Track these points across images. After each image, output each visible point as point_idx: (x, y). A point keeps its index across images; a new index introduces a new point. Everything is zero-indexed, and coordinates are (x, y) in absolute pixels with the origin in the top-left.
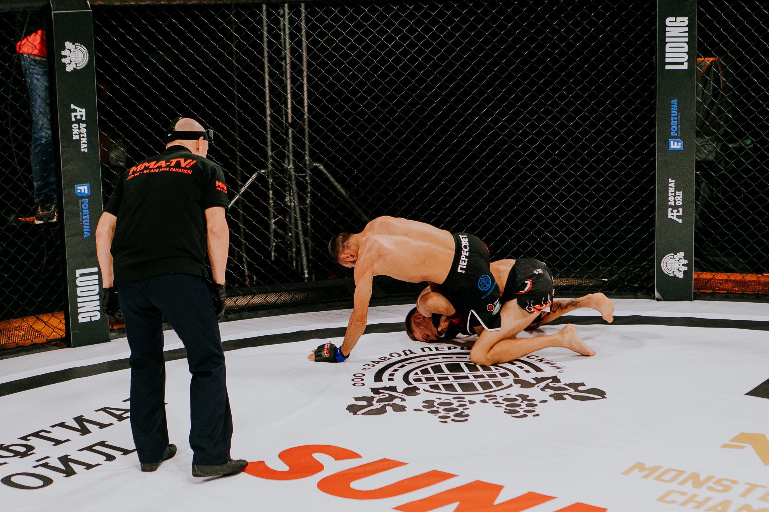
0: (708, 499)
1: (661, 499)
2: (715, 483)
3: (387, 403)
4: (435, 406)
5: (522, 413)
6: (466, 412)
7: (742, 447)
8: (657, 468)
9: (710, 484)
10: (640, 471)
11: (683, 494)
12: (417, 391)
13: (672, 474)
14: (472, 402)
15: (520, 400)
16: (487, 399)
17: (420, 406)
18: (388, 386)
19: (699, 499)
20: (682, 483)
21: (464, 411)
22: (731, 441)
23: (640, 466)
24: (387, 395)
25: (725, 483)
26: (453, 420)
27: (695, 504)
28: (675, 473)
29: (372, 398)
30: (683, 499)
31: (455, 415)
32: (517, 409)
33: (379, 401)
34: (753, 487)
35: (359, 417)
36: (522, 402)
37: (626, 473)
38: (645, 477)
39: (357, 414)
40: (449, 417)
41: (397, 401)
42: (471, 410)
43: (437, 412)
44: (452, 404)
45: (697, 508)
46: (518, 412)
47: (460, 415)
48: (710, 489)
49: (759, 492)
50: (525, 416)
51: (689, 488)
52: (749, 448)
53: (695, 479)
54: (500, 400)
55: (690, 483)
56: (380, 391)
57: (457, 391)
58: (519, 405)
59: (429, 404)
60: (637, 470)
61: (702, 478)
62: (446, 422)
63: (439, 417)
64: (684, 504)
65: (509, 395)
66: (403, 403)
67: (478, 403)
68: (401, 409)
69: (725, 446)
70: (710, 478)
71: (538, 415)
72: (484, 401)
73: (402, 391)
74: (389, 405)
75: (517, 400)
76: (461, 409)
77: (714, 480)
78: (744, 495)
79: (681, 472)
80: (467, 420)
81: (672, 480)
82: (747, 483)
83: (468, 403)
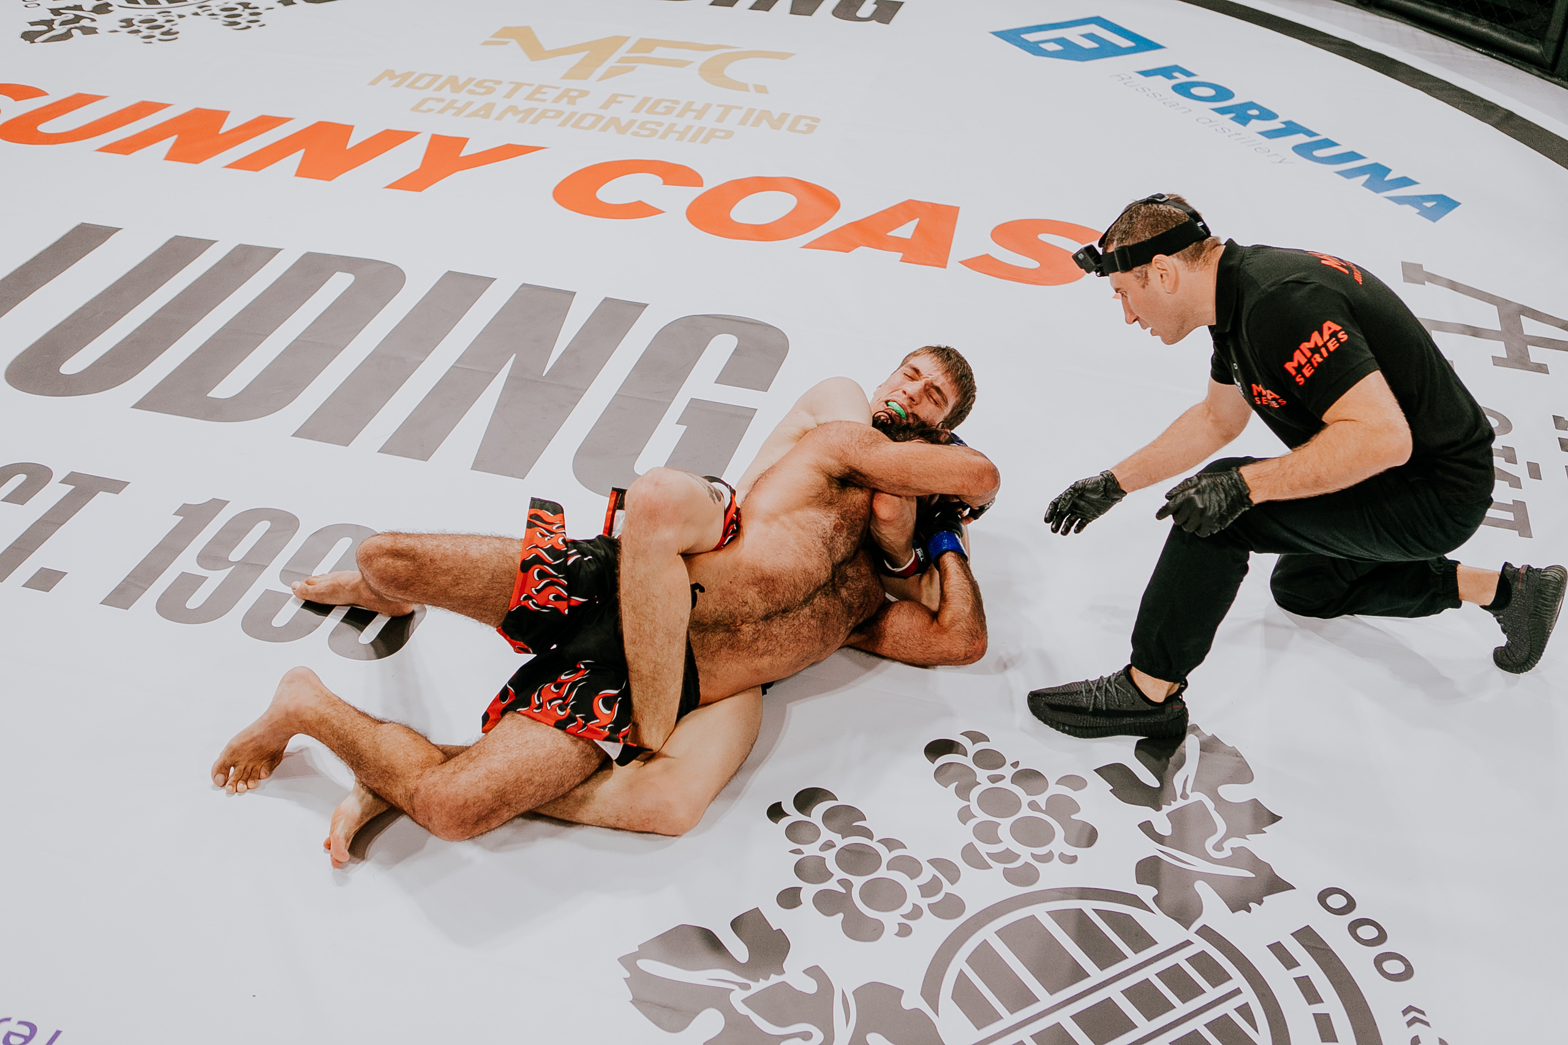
0: (469, 104)
1: (416, 109)
2: (476, 85)
3: (72, 26)
4: (134, 25)
5: (244, 24)
6: (175, 29)
7: (505, 43)
8: (410, 74)
9: (471, 87)
10: (390, 79)
11: (442, 100)
12: (110, 8)
13: (427, 80)
14: (181, 16)
15: (241, 8)
16: (199, 11)
17: (116, 25)
18: (71, 5)
19: (458, 105)
20: (439, 88)
21: (172, 27)
22: (492, 37)
23: (390, 74)
24: (71, 17)
25: (486, 84)
26: (160, 40)
27: (454, 111)
28: (430, 78)
29: (53, 20)
30: (442, 105)
31: (163, 34)
32: (237, 20)
33: (63, 23)
34: (518, 86)
35: (39, 44)
36: (243, 11)
37: (374, 83)
38: (397, 85)
39: (35, 42)
40: (155, 36)
41: (85, 23)
42: (180, 26)
43: (138, 31)
44: (156, 20)
45: (457, 114)
46: (240, 23)
47: (168, 33)
48: (471, 92)
49: (526, 91)
50: (249, 27)
51: (447, 93)
52: (513, 43)
53: (454, 83)
54: (216, 11)
55: (448, 88)
56: (61, 11)
57: (160, 4)
58: (240, 15)
59: (128, 22)
60: (386, 78)
61: (461, 82)
62: (151, 43)
63: (144, 37)
64: (442, 111)
65: (227, 3)
66: (93, 25)
67: (189, 17)
68: (92, 31)
69: (486, 43)
70: (470, 80)
71: (264, 25)
72: (197, 14)
73: (91, 9)
74: (76, 28)
75: (236, 9)
76: (168, 26)
77: (475, 82)
78: (508, 96)
79: (437, 77)
80: (177, 38)
81: (427, 86)
82: (511, 83)
83: (176, 18)
